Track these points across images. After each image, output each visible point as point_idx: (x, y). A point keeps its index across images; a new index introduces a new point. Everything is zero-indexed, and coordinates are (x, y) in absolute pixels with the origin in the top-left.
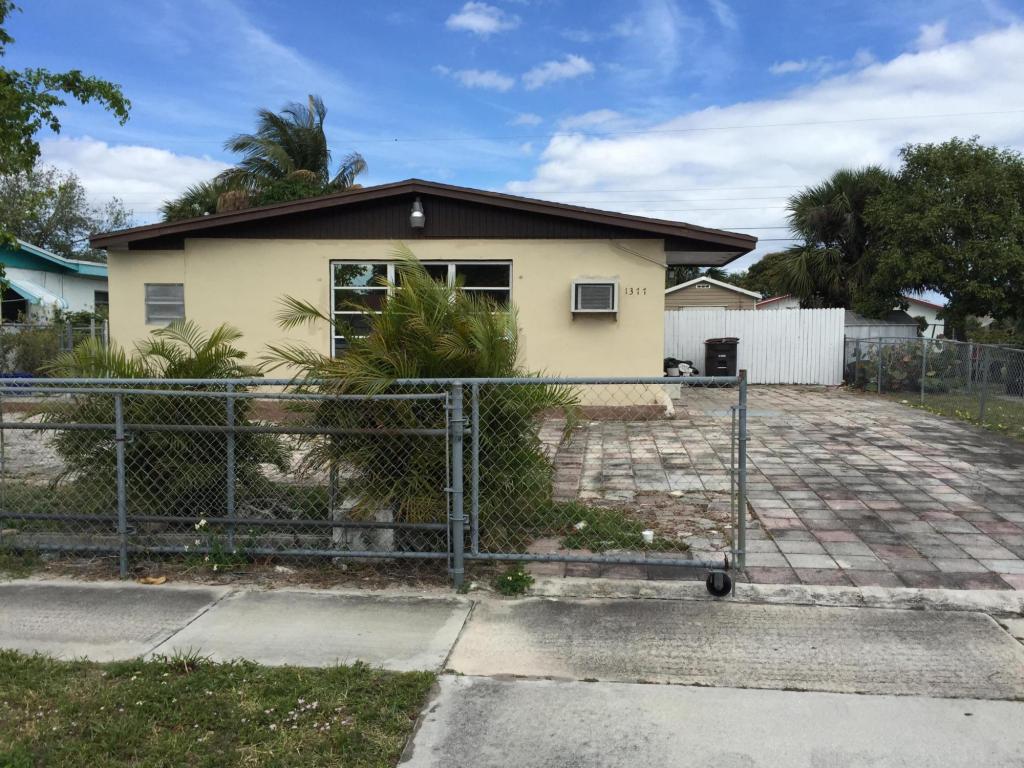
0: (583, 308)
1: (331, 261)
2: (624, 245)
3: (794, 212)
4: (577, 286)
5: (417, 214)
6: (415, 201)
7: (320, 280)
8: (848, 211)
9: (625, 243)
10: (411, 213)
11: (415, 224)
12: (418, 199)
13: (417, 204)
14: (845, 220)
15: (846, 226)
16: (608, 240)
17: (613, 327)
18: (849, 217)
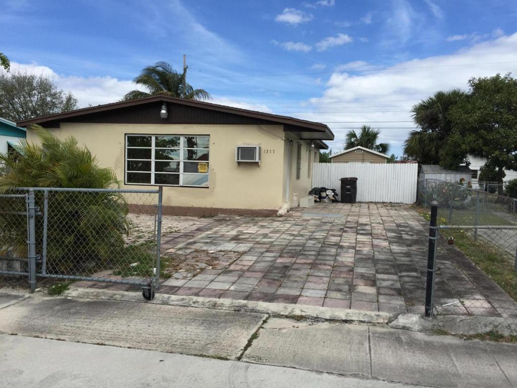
0: (241, 159)
1: (125, 134)
2: (265, 128)
3: (415, 113)
4: (239, 148)
5: (163, 111)
6: (163, 105)
7: (120, 143)
8: (441, 113)
9: (264, 127)
10: (161, 111)
11: (162, 116)
12: (165, 104)
13: (163, 107)
14: (439, 117)
15: (440, 120)
16: (256, 125)
17: (258, 170)
18: (440, 116)
